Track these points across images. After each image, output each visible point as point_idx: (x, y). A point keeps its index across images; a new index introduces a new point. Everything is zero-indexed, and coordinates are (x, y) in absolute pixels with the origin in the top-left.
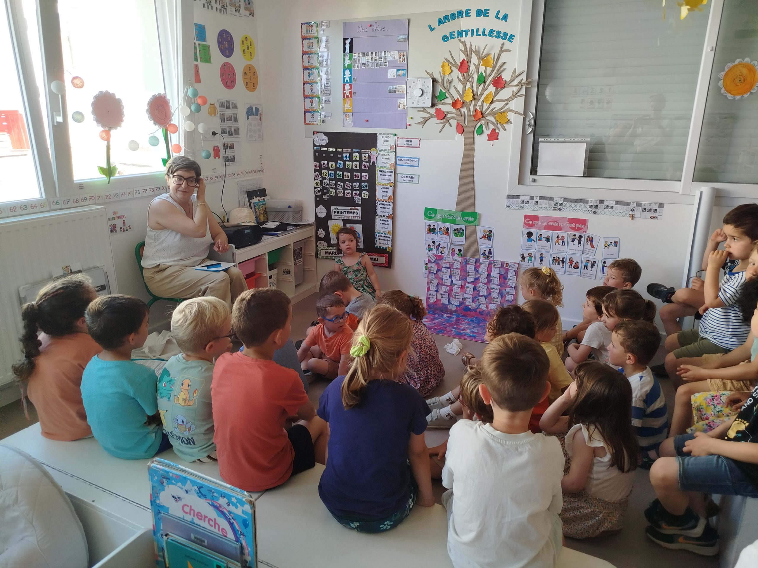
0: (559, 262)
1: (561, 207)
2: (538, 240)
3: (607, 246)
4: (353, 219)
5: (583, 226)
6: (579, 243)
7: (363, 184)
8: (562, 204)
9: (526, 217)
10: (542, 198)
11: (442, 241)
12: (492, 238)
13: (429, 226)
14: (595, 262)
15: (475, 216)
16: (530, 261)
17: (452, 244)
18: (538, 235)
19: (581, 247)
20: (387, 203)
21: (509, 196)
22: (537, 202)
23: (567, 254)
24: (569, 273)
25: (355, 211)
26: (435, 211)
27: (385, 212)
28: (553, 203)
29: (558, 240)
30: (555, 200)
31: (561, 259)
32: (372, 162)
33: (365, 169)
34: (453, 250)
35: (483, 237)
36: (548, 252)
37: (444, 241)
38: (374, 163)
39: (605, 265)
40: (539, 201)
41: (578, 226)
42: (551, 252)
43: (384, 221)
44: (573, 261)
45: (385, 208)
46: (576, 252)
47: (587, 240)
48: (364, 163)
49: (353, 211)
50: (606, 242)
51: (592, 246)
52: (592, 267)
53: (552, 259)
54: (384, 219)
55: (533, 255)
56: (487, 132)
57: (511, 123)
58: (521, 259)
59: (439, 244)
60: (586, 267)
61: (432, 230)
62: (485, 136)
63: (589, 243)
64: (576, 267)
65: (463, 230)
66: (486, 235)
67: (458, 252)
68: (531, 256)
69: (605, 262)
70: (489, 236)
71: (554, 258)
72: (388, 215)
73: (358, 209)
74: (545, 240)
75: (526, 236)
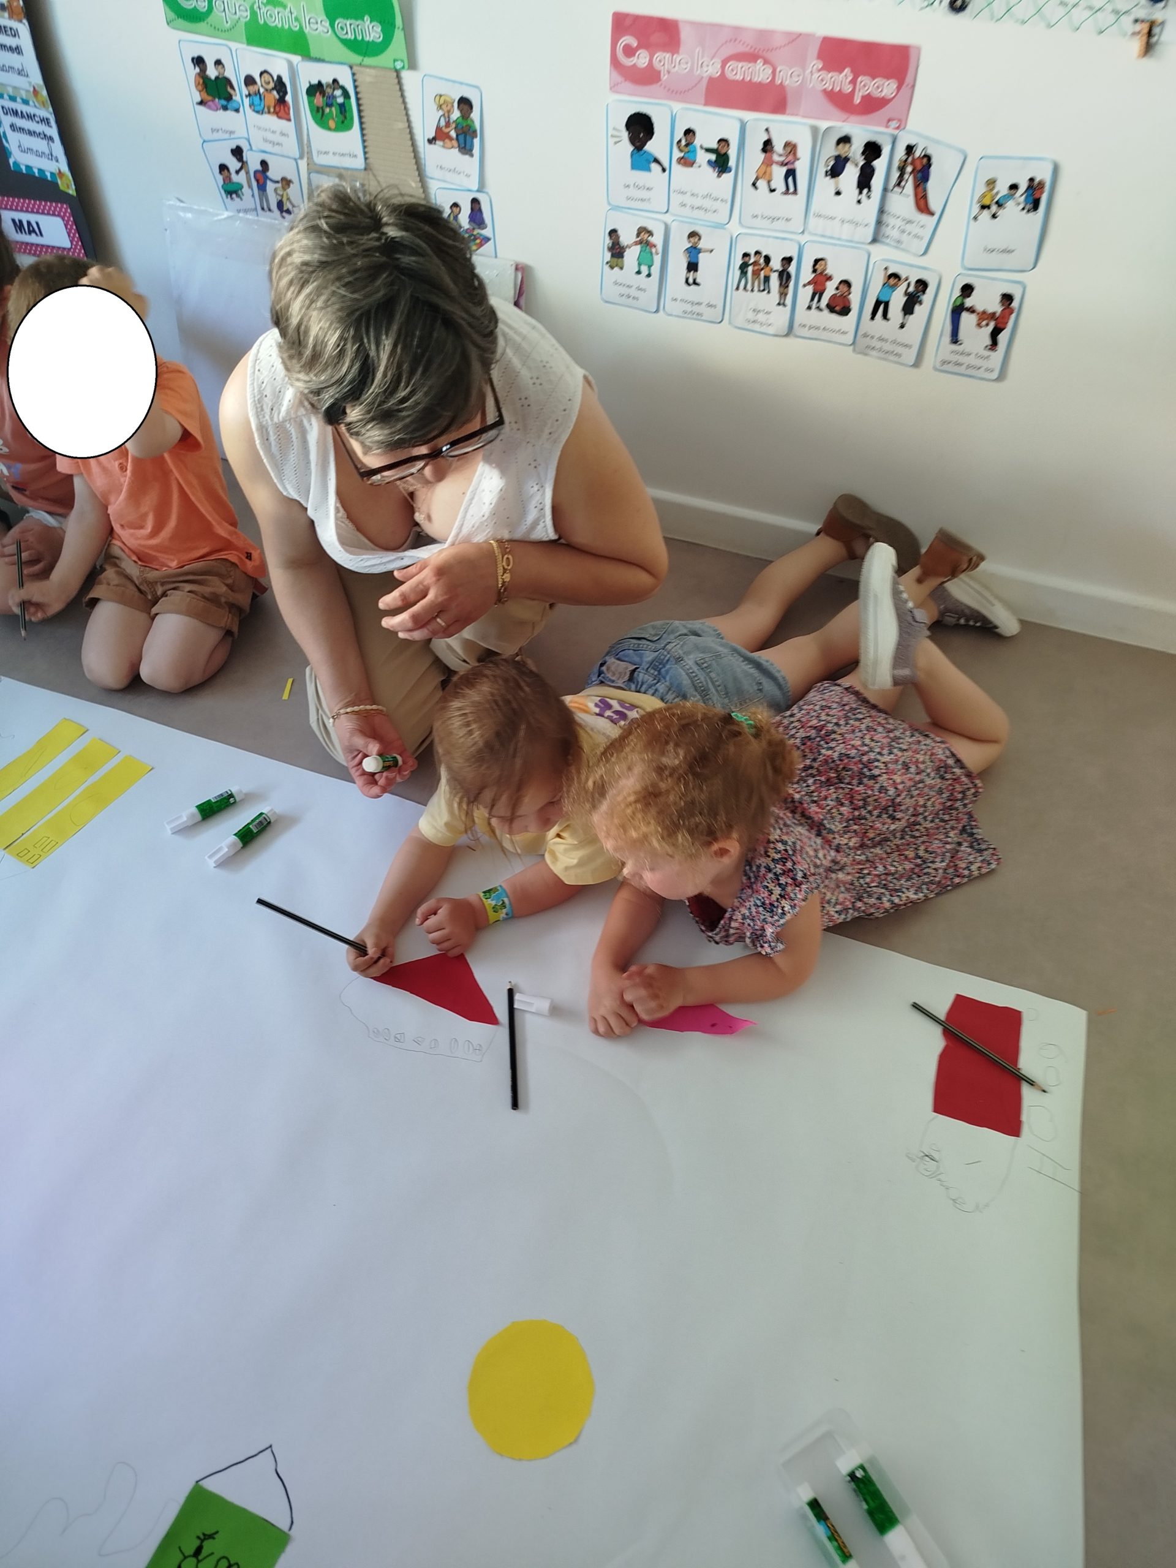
0: (767, 279)
2: (680, 161)
3: (991, 205)
5: (887, 88)
6: (864, 181)
9: (620, 23)
12: (477, 141)
13: (199, 61)
14: (922, 285)
15: (387, 14)
16: (644, 270)
17: (313, 167)
18: (679, 134)
19: (870, 205)
23: (803, 239)
24: (805, 332)
29: (768, 163)
31: (776, 264)
35: (439, 136)
36: (721, 226)
37: (277, 149)
39: (968, 302)
41: (868, 86)
42: (734, 228)
43: (1, 30)
44: (829, 278)
46: (846, 231)
47: (902, 170)
51: (922, 204)
53: (739, 262)
55: (657, 239)
58: (608, 256)
59: (264, 165)
60: (881, 306)
61: (215, 89)
63: (909, 185)
64: (839, 307)
66: (448, 124)
68: (648, 244)
69: (967, 290)
70: (462, 129)
71: (746, 255)
74: (709, 162)
75: (625, 135)
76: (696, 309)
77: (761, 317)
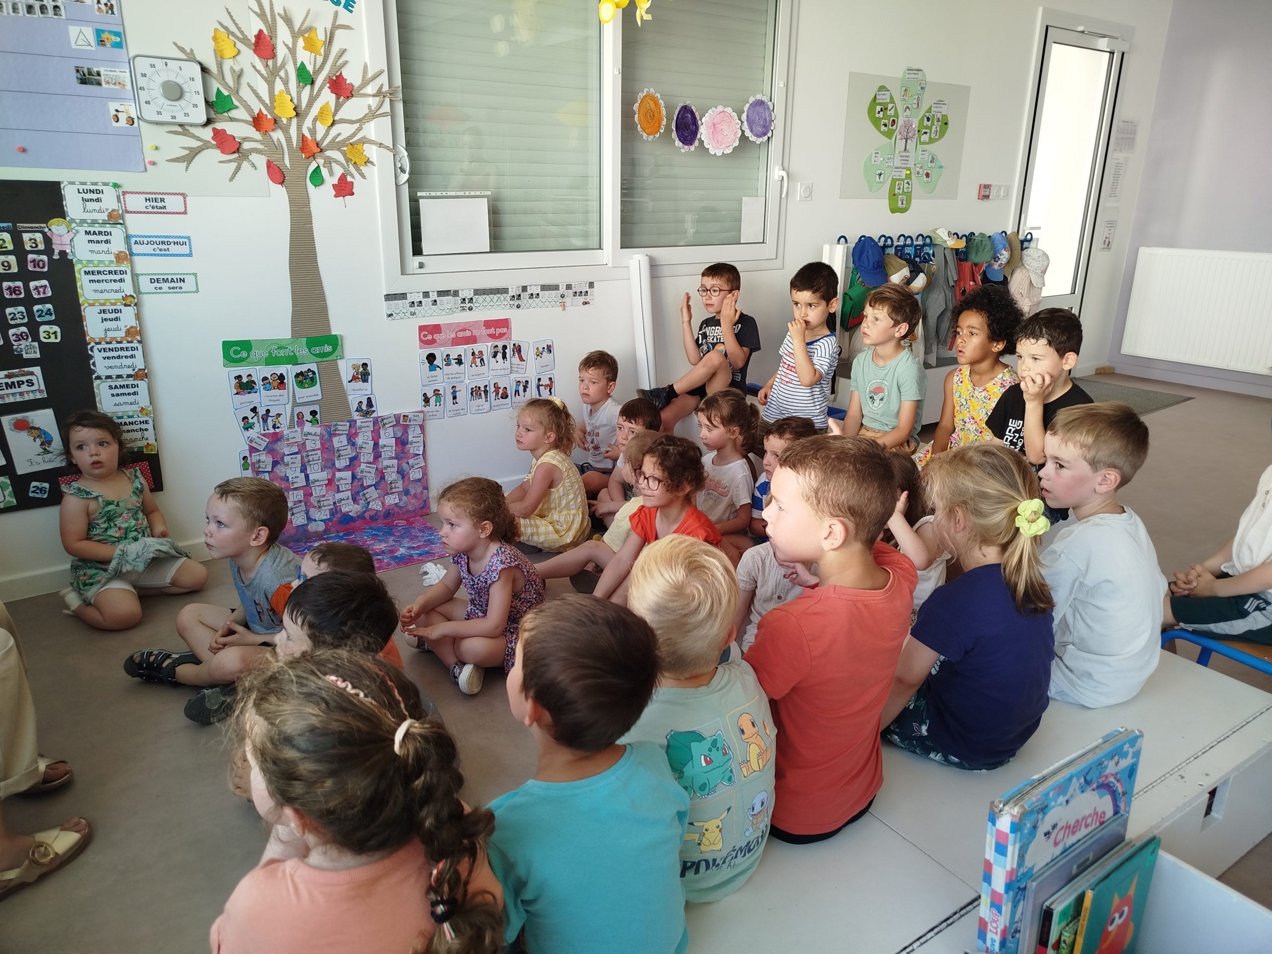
0: (480, 394)
1: (472, 305)
2: (445, 365)
3: (539, 354)
4: (19, 399)
5: (505, 330)
6: (504, 357)
7: (36, 308)
8: (472, 299)
9: (422, 328)
10: (441, 293)
11: (272, 403)
12: (370, 377)
13: (239, 377)
14: (527, 382)
15: (335, 342)
16: (438, 404)
17: (295, 404)
18: (445, 357)
19: (508, 363)
20: (125, 345)
21: (389, 297)
22: (435, 301)
23: (489, 379)
24: (496, 408)
25: (24, 379)
26: (246, 345)
27: (121, 367)
28: (459, 299)
29: (474, 358)
30: (462, 295)
31: (482, 389)
32: (56, 252)
33: (38, 269)
34: (300, 416)
35: (354, 378)
36: (462, 382)
37: (276, 403)
38: (63, 254)
39: (541, 383)
40: (438, 299)
41: (499, 331)
42: (467, 381)
43: (122, 387)
44: (500, 388)
45: (119, 357)
46: (502, 372)
47: (513, 351)
48: (30, 257)
49: (15, 380)
50: (538, 349)
51: (522, 359)
52: (525, 391)
53: (470, 391)
54: (120, 382)
55: (441, 392)
56: (331, 181)
57: (372, 163)
58: (423, 403)
59: (268, 411)
60: (517, 392)
61: (245, 386)
62: (328, 189)
63: (517, 355)
64: (505, 396)
65: (314, 373)
66: (357, 374)
67: (310, 418)
68: (438, 394)
69: (539, 380)
70: (363, 374)
71: (472, 388)
72: (133, 373)
73: (32, 374)
74: (456, 363)
75: (426, 361)
76: (458, 412)
77: (481, 408)
